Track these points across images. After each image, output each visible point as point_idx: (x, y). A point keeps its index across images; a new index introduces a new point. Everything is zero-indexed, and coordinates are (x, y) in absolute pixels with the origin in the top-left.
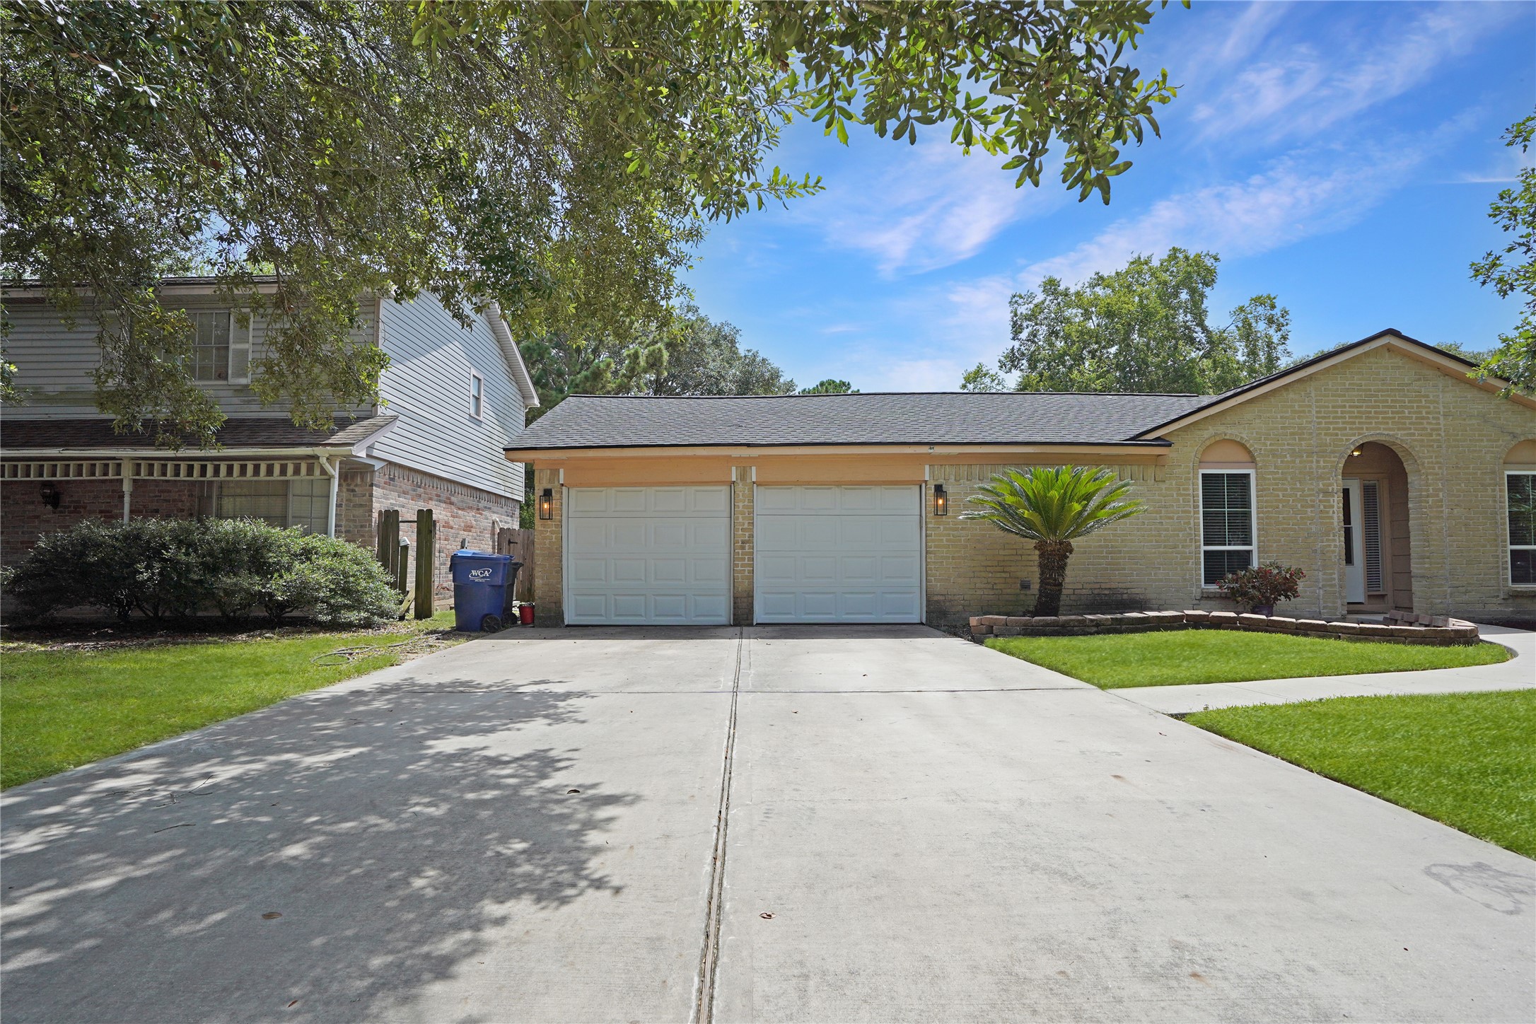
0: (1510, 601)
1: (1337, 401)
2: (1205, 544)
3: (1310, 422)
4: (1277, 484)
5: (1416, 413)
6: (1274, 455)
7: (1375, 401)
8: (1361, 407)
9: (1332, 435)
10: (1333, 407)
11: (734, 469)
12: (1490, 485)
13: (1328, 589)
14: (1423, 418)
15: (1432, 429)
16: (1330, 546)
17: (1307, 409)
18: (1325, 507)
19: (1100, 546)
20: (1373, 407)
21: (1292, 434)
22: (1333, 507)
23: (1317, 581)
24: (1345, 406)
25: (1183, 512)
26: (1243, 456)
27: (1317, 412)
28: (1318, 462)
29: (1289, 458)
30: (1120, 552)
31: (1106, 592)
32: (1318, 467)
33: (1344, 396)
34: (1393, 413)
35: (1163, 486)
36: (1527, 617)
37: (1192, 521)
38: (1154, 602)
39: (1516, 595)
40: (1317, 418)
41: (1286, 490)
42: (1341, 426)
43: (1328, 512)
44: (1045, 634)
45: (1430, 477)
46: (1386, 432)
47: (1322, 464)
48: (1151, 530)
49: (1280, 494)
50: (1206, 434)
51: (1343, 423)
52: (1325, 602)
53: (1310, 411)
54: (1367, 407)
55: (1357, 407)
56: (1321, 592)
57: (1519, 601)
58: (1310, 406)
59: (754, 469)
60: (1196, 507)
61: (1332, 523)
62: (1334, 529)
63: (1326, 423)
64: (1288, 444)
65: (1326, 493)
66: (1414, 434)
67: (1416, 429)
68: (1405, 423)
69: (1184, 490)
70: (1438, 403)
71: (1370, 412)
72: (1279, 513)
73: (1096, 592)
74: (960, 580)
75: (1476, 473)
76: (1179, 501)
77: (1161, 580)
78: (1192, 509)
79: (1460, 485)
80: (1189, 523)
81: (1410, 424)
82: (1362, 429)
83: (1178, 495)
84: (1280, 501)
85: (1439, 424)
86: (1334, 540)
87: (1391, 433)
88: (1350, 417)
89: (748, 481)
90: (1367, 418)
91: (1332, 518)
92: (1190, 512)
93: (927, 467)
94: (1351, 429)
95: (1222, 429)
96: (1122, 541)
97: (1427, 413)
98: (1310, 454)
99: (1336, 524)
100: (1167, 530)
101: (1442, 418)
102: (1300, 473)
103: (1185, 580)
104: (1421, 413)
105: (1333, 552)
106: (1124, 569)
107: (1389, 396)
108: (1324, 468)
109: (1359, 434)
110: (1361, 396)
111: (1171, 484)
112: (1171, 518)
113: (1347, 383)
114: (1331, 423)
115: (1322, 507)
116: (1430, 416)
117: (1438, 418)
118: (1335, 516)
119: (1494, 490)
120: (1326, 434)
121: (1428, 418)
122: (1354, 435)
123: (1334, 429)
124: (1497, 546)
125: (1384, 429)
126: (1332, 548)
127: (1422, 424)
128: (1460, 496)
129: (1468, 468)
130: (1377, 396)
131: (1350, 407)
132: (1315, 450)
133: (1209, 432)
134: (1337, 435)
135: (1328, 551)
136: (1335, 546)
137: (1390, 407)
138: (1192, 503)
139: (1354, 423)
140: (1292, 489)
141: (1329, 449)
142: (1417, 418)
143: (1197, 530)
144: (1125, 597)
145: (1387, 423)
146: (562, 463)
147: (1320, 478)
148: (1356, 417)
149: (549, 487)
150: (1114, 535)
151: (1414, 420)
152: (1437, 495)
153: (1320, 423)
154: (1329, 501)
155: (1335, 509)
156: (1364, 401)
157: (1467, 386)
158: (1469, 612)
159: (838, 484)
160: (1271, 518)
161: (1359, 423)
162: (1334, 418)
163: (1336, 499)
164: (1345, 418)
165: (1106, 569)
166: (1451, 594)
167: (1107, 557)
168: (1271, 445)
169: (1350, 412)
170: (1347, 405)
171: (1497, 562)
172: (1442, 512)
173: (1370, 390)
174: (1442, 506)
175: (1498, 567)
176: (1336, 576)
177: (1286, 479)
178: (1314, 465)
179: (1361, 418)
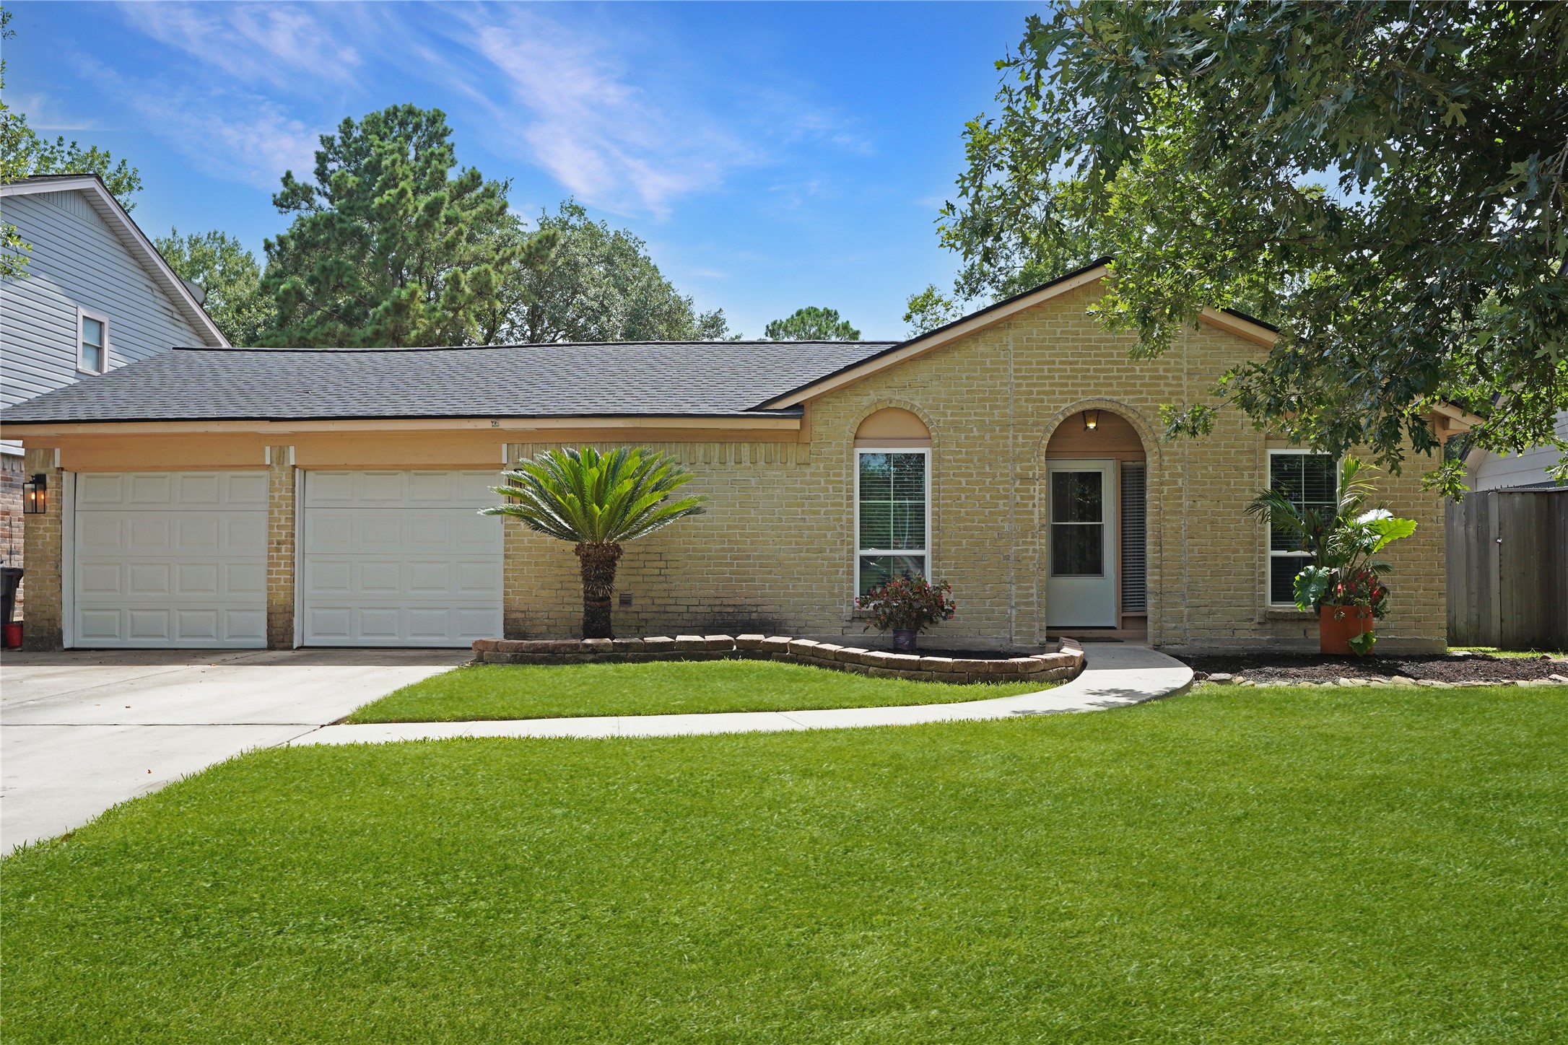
0: (1269, 626)
1: (1043, 355)
2: (862, 548)
3: (1006, 385)
4: (959, 467)
5: (1149, 370)
6: (957, 429)
7: (1096, 355)
8: (1076, 363)
9: (1035, 401)
10: (1038, 363)
11: (268, 449)
12: (1247, 468)
13: (1023, 607)
14: (1160, 378)
15: (1171, 393)
16: (1027, 550)
17: (1001, 367)
18: (1022, 498)
19: (723, 550)
20: (1093, 363)
21: (981, 400)
22: (1033, 498)
23: (1009, 597)
24: (1054, 363)
25: (832, 505)
26: (919, 432)
27: (1016, 370)
28: (1015, 437)
29: (976, 433)
30: (748, 557)
31: (731, 610)
32: (1015, 445)
33: (1054, 348)
34: (1118, 370)
35: (808, 471)
36: (1288, 648)
37: (844, 517)
38: (791, 623)
39: (1274, 618)
40: (1016, 378)
41: (971, 475)
42: (1047, 388)
43: (1026, 505)
44: (535, 662)
45: (1166, 458)
46: (1108, 398)
47: (1020, 440)
48: (790, 528)
49: (963, 480)
50: (865, 401)
51: (1051, 385)
52: (1018, 626)
53: (1005, 370)
54: (1084, 363)
55: (1071, 363)
56: (1014, 612)
57: (1280, 626)
58: (1006, 363)
59: (292, 449)
60: (850, 498)
61: (1032, 520)
62: (1033, 528)
63: (1028, 385)
64: (976, 414)
65: (1025, 479)
66: (1146, 400)
67: (1149, 393)
68: (1134, 385)
69: (835, 475)
70: (1180, 357)
71: (1088, 370)
72: (961, 506)
73: (717, 609)
74: (544, 593)
75: (1228, 453)
76: (827, 490)
77: (801, 595)
78: (844, 501)
79: (1206, 468)
80: (840, 519)
81: (1142, 385)
82: (1076, 392)
83: (826, 482)
84: (962, 490)
85: (1181, 385)
86: (1033, 543)
87: (1115, 398)
88: (1060, 377)
89: (286, 465)
90: (1084, 377)
91: (1031, 513)
92: (841, 505)
93: (504, 447)
94: (1061, 393)
95: (887, 394)
96: (752, 543)
97: (1165, 370)
98: (1004, 427)
99: (1036, 521)
100: (811, 528)
101: (1185, 378)
102: (991, 452)
103: (833, 595)
104: (1157, 370)
105: (1032, 558)
106: (753, 580)
107: (1115, 347)
108: (1024, 445)
109: (1072, 400)
110: (1077, 348)
111: (818, 468)
112: (817, 513)
113: (1059, 330)
114: (1034, 385)
115: (1018, 499)
116: (1170, 375)
117: (1180, 378)
118: (1036, 509)
119: (1252, 476)
120: (1027, 400)
121: (1166, 377)
122: (1066, 401)
123: (1039, 393)
124: (1253, 551)
125: (1107, 393)
126: (1030, 554)
127: (1158, 385)
128: (1205, 483)
129: (1218, 445)
130: (1099, 348)
131: (1061, 363)
132: (1012, 421)
133: (868, 399)
134: (1042, 401)
135: (1024, 558)
136: (1035, 551)
137: (1116, 363)
138: (844, 493)
139: (1066, 385)
140: (978, 474)
141: (1031, 420)
142: (1151, 377)
143: (851, 528)
144: (754, 616)
145: (1111, 385)
146: (58, 440)
147: (1018, 459)
148: (1069, 377)
149: (42, 471)
150: (741, 535)
151: (1147, 380)
152: (1175, 483)
153: (1020, 385)
154: (1028, 490)
155: (1036, 501)
156: (1080, 355)
157: (1220, 333)
158: (1212, 640)
159: (407, 469)
160: (950, 512)
161: (1073, 385)
162: (1038, 378)
163: (1037, 487)
164: (1053, 377)
165: (730, 580)
166: (1189, 615)
167: (732, 565)
168: (952, 415)
169: (1060, 370)
170: (1057, 360)
171: (1253, 573)
172: (1180, 505)
173: (1089, 340)
174: (1180, 497)
175: (1253, 580)
176: (1034, 591)
177: (971, 461)
178: (1010, 442)
179: (1076, 378)
